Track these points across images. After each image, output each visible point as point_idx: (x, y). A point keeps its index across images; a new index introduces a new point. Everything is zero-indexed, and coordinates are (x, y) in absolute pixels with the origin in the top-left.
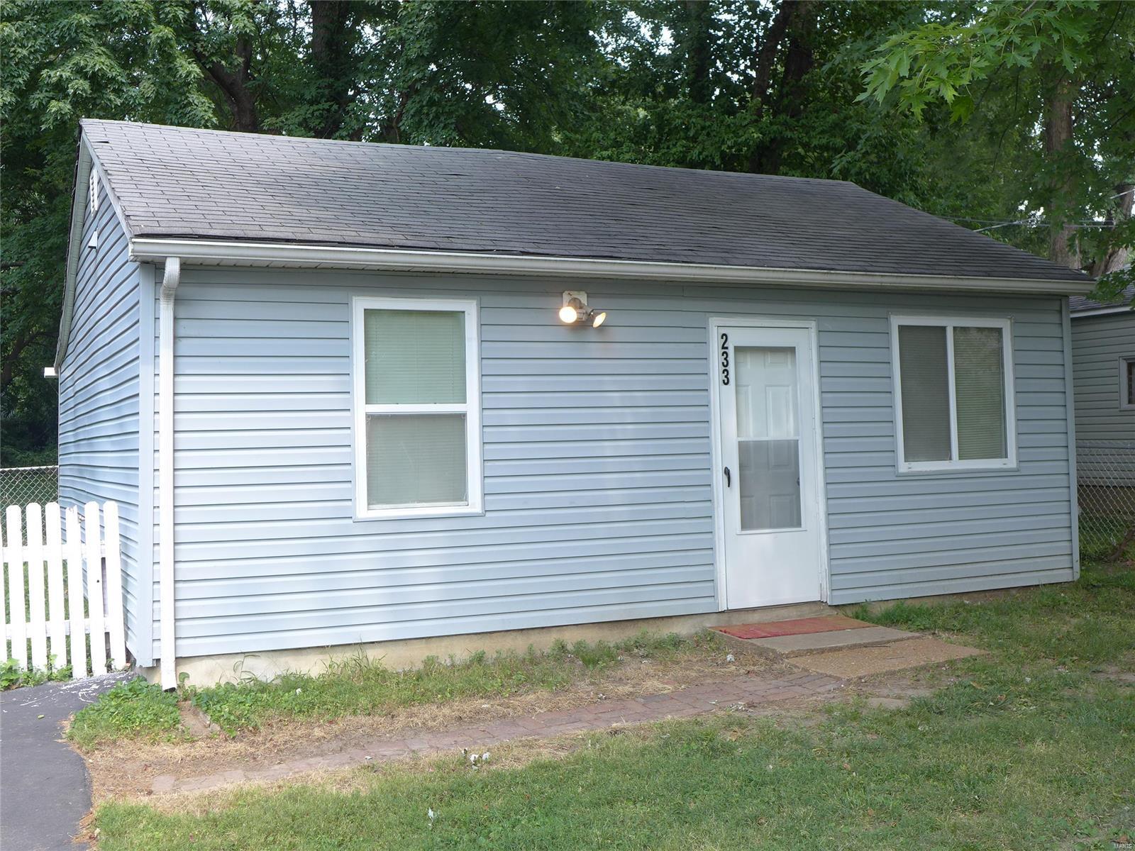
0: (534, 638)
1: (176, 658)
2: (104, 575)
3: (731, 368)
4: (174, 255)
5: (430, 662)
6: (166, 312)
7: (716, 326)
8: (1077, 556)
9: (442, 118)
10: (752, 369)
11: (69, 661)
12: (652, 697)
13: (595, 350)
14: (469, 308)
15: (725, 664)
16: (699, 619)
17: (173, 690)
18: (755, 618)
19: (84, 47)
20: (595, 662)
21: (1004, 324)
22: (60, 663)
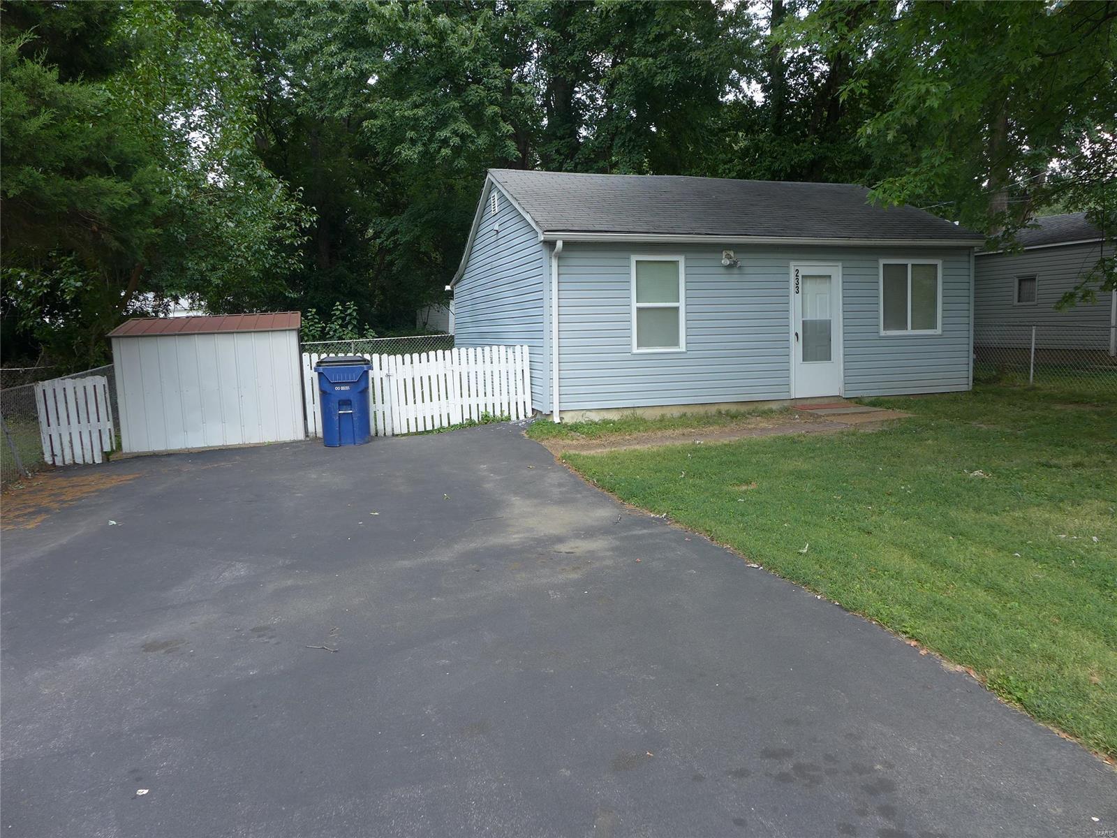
0: (707, 408)
1: (560, 411)
2: (523, 377)
3: (800, 285)
4: (560, 239)
5: (663, 416)
6: (555, 263)
7: (793, 265)
8: (971, 379)
9: (636, 148)
10: (810, 286)
11: (509, 413)
12: (763, 430)
13: (735, 277)
14: (681, 259)
15: (794, 419)
16: (781, 402)
17: (559, 423)
18: (808, 402)
19: (456, 120)
20: (736, 417)
21: (939, 262)
22: (506, 414)
